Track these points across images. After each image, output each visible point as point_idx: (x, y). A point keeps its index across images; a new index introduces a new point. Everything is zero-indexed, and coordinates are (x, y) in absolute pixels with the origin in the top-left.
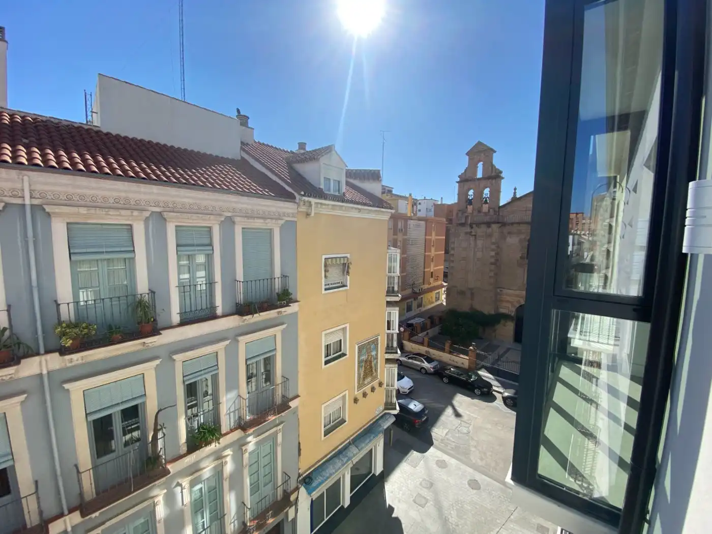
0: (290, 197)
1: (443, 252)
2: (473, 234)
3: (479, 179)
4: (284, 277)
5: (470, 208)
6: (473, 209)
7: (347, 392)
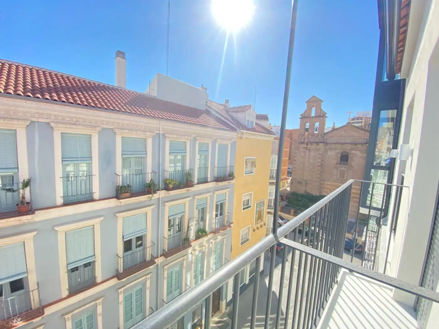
0: (234, 130)
1: (288, 158)
2: (308, 148)
3: (313, 117)
4: (230, 166)
5: (306, 133)
6: (308, 134)
7: (250, 225)
